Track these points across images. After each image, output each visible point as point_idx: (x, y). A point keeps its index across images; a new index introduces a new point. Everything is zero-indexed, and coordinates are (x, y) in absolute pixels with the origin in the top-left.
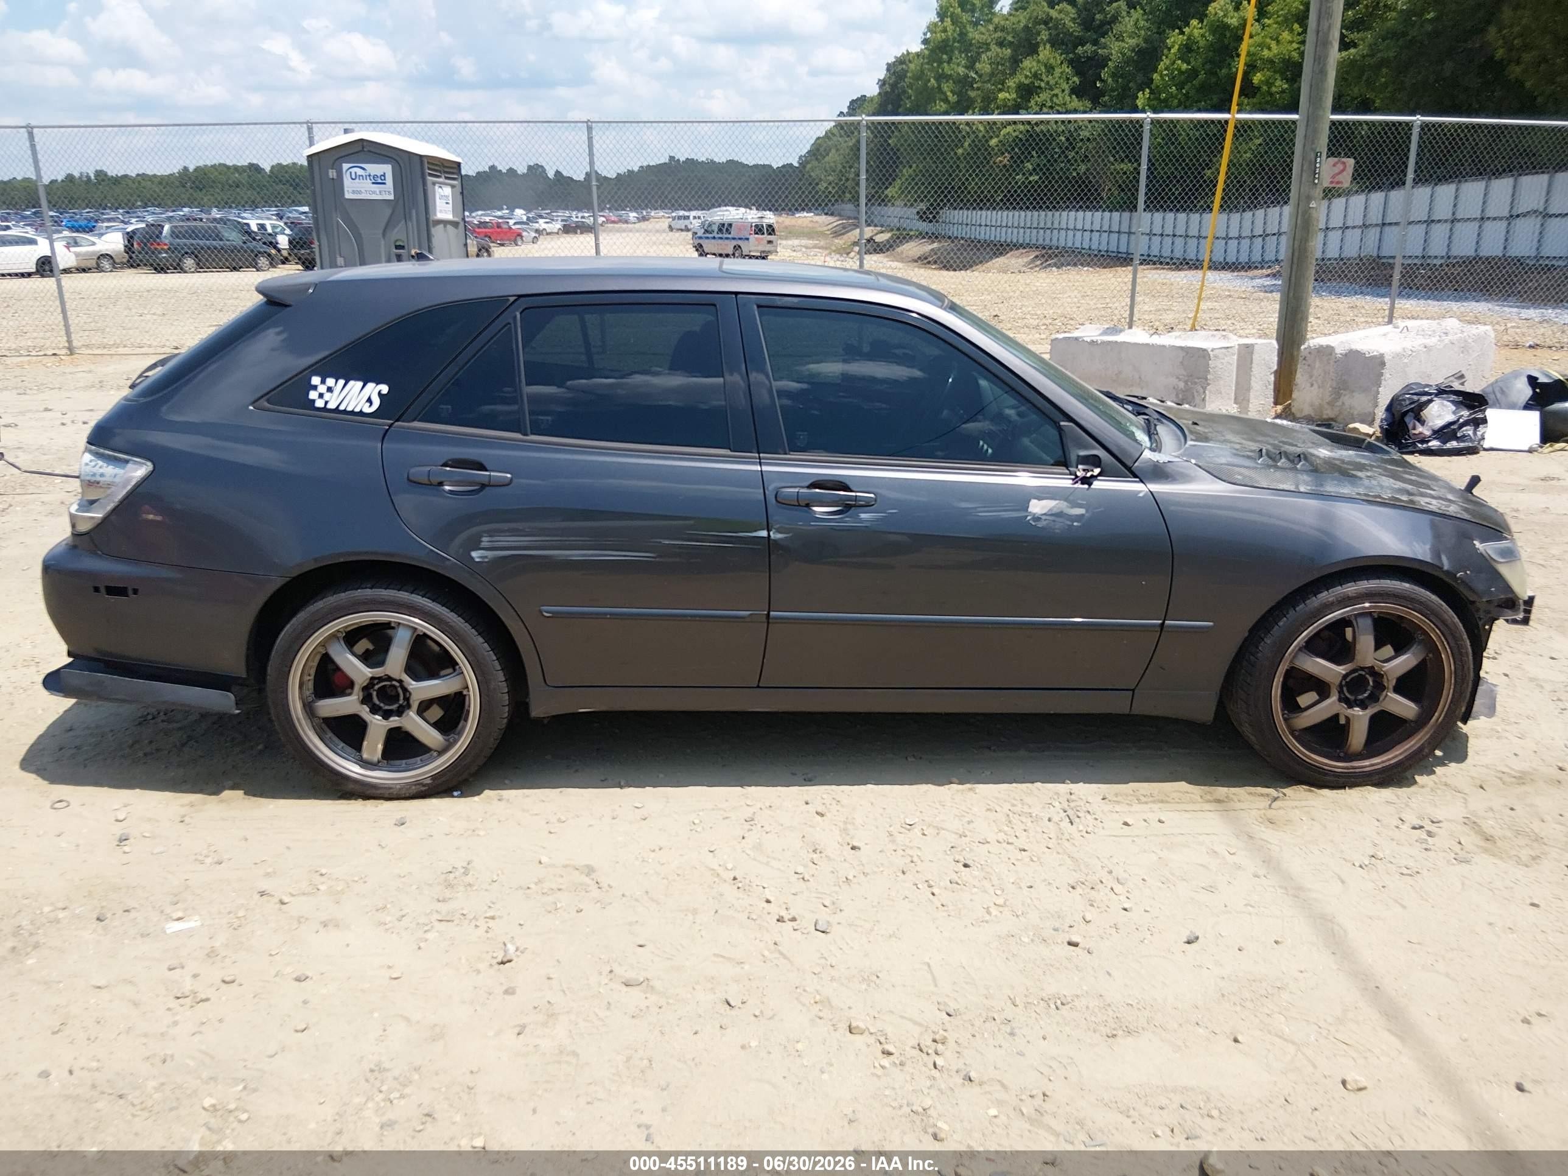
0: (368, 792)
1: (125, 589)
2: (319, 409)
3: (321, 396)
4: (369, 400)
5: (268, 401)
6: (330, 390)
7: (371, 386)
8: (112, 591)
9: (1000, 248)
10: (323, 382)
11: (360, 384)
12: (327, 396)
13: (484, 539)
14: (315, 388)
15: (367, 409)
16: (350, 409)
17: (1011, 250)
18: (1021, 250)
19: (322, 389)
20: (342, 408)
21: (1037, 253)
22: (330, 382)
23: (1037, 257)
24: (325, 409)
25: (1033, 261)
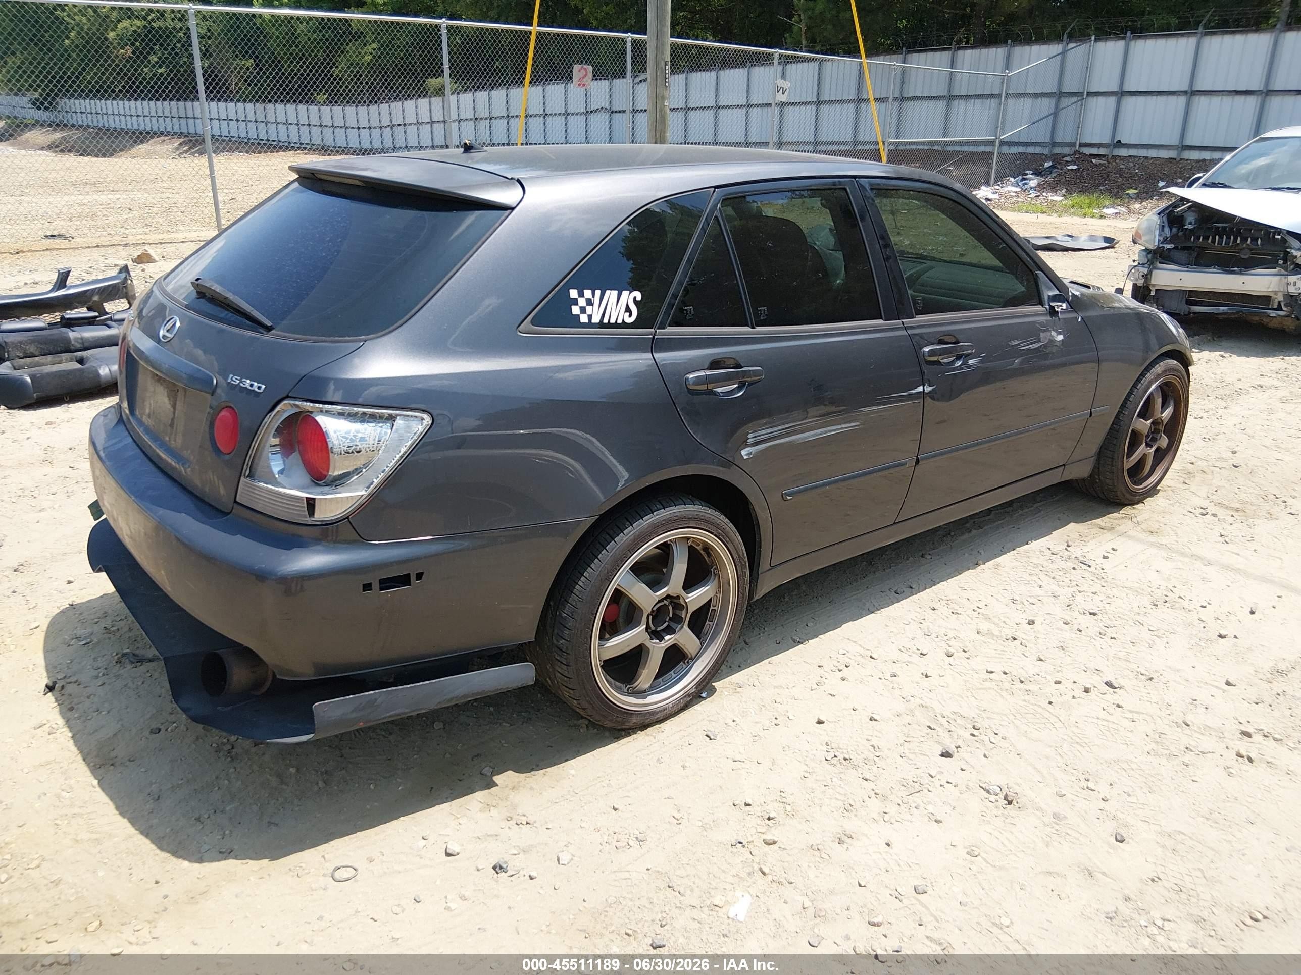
0: (647, 721)
1: (408, 576)
2: (584, 325)
3: (583, 310)
4: (628, 310)
5: (533, 322)
6: (589, 302)
7: (625, 293)
8: (386, 584)
9: (140, 137)
10: (581, 295)
11: (615, 293)
12: (589, 309)
13: (750, 436)
14: (575, 302)
15: (629, 320)
16: (613, 321)
17: (152, 137)
18: (163, 138)
19: (582, 302)
20: (606, 321)
21: (182, 140)
22: (588, 293)
23: (180, 144)
24: (590, 325)
25: (177, 149)
